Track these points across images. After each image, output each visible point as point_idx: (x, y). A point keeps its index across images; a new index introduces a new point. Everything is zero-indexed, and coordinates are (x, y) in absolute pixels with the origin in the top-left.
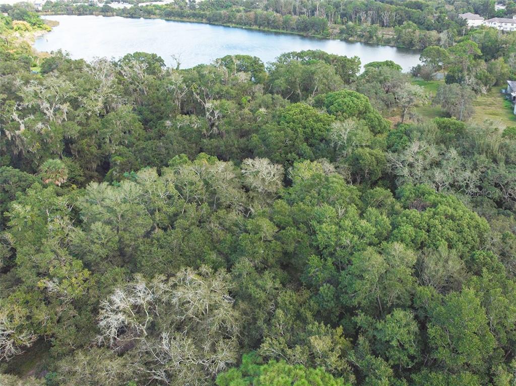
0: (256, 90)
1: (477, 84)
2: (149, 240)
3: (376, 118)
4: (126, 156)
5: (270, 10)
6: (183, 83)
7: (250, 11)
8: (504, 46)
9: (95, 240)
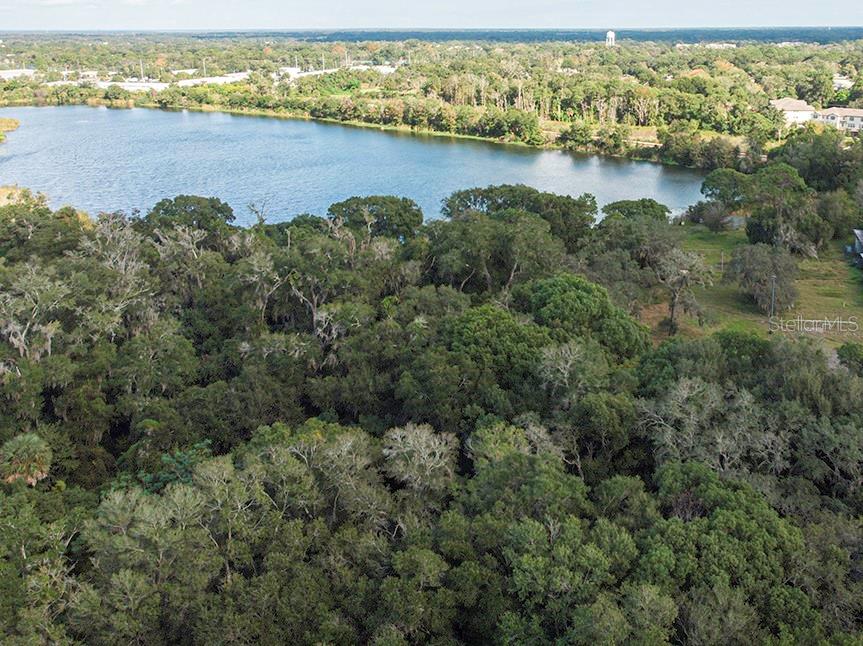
0: (408, 271)
1: (800, 239)
2: (218, 597)
3: (621, 328)
4: (165, 417)
5: (433, 95)
6: (273, 270)
7: (393, 96)
8: (848, 163)
9: (118, 605)
